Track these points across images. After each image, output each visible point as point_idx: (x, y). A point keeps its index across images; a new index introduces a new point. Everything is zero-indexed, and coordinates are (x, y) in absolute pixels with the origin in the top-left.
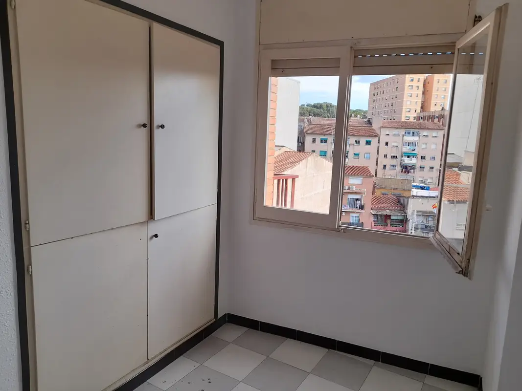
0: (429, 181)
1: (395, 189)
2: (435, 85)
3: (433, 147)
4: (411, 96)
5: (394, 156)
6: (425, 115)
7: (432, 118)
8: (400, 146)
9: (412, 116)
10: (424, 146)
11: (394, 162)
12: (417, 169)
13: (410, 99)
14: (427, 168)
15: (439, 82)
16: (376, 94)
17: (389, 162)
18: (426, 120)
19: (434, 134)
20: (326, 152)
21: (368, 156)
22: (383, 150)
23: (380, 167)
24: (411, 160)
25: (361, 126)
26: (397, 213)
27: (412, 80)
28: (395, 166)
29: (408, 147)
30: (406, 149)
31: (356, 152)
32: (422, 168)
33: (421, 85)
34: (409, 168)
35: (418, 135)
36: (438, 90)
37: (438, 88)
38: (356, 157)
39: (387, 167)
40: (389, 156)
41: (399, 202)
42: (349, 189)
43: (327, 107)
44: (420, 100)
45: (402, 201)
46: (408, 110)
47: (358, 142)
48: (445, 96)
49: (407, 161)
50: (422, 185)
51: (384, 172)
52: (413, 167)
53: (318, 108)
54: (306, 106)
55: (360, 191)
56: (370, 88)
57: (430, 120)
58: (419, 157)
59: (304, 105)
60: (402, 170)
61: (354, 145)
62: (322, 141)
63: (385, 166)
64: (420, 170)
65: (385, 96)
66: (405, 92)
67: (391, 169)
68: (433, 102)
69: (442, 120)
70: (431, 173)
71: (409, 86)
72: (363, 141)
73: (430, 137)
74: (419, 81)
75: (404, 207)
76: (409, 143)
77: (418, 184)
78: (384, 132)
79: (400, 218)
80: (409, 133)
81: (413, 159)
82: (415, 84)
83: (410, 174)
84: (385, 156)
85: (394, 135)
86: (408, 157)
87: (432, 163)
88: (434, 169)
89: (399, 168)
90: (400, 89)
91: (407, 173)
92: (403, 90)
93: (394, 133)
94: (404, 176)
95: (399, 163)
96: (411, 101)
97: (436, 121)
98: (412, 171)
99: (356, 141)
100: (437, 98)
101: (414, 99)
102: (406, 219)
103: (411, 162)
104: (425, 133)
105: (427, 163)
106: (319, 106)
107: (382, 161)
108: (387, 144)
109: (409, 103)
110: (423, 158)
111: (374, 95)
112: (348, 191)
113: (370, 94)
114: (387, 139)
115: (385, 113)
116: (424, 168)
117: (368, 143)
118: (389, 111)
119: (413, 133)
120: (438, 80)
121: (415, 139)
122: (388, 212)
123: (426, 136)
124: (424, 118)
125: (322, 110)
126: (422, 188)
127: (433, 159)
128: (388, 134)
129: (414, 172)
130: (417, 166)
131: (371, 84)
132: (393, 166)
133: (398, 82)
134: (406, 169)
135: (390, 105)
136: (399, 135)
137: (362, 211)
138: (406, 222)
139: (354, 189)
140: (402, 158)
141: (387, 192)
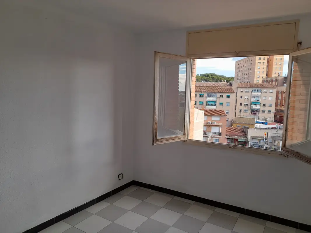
0: (268, 119)
1: (244, 124)
2: (275, 62)
3: (270, 98)
4: (260, 68)
5: (246, 105)
6: (267, 80)
7: (271, 81)
8: (249, 98)
9: (261, 80)
10: (264, 98)
11: (246, 108)
12: (261, 112)
13: (259, 70)
14: (267, 112)
15: (277, 60)
16: (239, 67)
17: (243, 108)
18: (268, 83)
19: (271, 91)
20: (203, 102)
21: (228, 104)
22: (239, 101)
23: (238, 111)
24: (257, 107)
25: (225, 87)
26: (241, 138)
27: (260, 59)
28: (247, 110)
29: (255, 99)
30: (253, 100)
31: (221, 102)
32: (264, 111)
33: (266, 61)
34: (255, 111)
35: (261, 92)
36: (276, 64)
37: (276, 63)
38: (221, 105)
39: (242, 111)
40: (243, 105)
41: (243, 131)
42: (212, 123)
43: (212, 76)
44: (265, 71)
45: (245, 131)
46: (258, 77)
47: (222, 96)
48: (281, 68)
49: (254, 107)
50: (263, 121)
51: (240, 114)
52: (258, 111)
53: (206, 76)
54: (199, 75)
55: (219, 125)
56: (236, 64)
57: (270, 82)
58: (262, 105)
59: (198, 75)
60: (251, 113)
61: (219, 98)
62: (200, 96)
63: (241, 111)
64: (263, 113)
65: (244, 68)
66: (256, 66)
67: (245, 112)
68: (274, 71)
69: (277, 82)
70: (269, 114)
71: (259, 62)
72: (225, 95)
73: (268, 93)
74: (264, 59)
75: (246, 134)
76: (255, 96)
77: (260, 121)
78: (240, 90)
79: (243, 140)
80: (255, 91)
81: (258, 106)
82: (262, 61)
83: (256, 115)
84: (241, 104)
85: (246, 92)
86: (255, 105)
87: (270, 109)
88: (271, 112)
89: (249, 112)
90: (253, 64)
91: (254, 114)
92: (255, 65)
93: (246, 90)
94: (252, 116)
95: (249, 109)
96: (260, 71)
97: (274, 83)
98: (257, 113)
99: (221, 96)
100: (276, 69)
101: (262, 70)
102: (247, 141)
103: (256, 108)
104: (265, 91)
105: (267, 109)
106: (207, 75)
107: (239, 107)
108: (241, 97)
109: (258, 72)
110: (264, 105)
111: (238, 68)
112: (212, 125)
113: (236, 68)
114: (241, 94)
115: (244, 79)
116: (265, 111)
117: (228, 96)
118: (247, 78)
119: (258, 90)
120: (276, 59)
121: (259, 94)
122: (236, 137)
123: (266, 92)
124: (267, 81)
125: (209, 78)
126: (263, 123)
127: (270, 106)
128: (242, 92)
129: (259, 114)
130: (261, 110)
131: (236, 62)
132: (246, 110)
133: (251, 60)
134: (254, 112)
135: (247, 74)
136: (249, 92)
137: (220, 136)
138: (247, 143)
139: (215, 123)
140: (251, 106)
141: (239, 126)
